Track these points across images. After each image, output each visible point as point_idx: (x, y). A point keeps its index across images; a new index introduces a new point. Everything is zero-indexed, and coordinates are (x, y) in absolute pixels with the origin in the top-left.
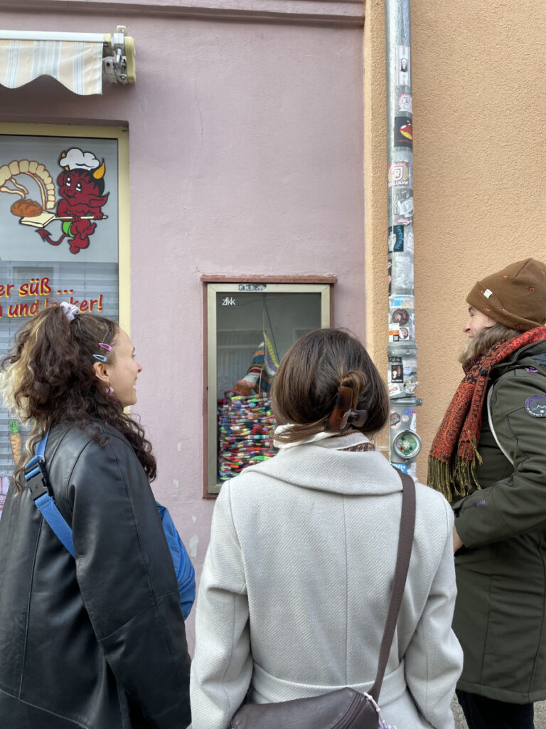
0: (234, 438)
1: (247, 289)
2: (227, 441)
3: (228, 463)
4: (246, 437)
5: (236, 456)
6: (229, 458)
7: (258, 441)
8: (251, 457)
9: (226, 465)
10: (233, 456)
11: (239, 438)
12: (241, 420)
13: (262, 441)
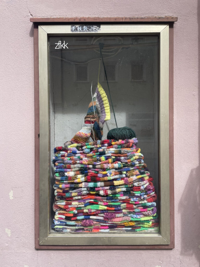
0: (68, 186)
1: (80, 30)
2: (61, 189)
3: (61, 212)
4: (80, 185)
5: (71, 204)
6: (63, 207)
7: (92, 189)
8: (85, 206)
9: (59, 214)
10: (67, 204)
11: (73, 186)
12: (76, 165)
13: (96, 189)
